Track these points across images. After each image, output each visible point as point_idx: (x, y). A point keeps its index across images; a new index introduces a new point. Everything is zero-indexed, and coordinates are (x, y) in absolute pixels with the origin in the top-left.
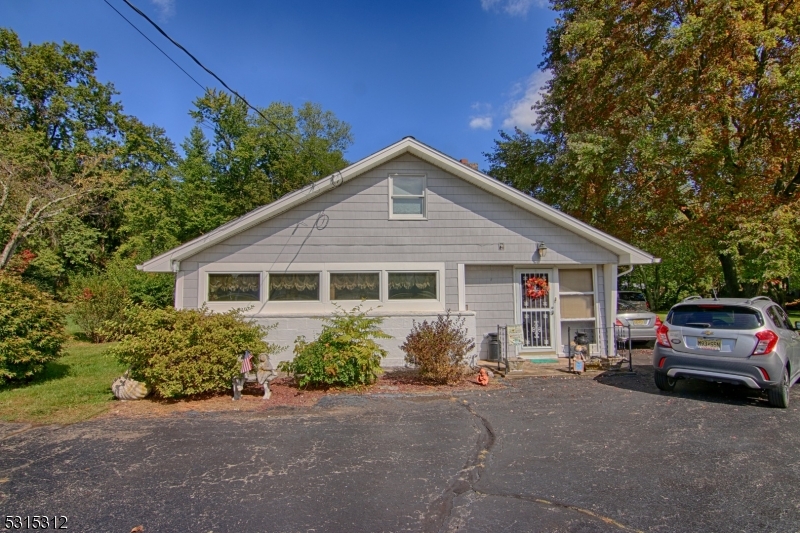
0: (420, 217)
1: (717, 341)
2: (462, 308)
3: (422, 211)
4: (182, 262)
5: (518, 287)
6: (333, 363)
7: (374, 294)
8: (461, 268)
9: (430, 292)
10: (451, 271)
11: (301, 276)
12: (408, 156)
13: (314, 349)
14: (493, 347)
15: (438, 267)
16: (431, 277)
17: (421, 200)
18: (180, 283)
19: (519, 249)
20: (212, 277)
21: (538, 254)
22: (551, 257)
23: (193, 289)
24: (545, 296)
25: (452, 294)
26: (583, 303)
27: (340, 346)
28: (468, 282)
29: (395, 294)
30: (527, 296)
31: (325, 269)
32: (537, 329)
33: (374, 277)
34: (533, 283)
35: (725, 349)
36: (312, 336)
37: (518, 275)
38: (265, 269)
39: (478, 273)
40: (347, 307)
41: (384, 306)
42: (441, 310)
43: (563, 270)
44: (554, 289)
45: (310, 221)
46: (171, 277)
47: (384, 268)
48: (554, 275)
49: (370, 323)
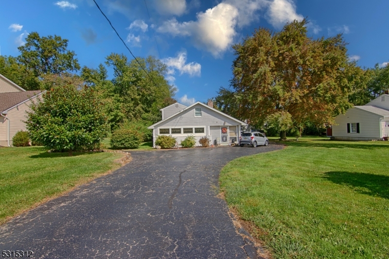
0: (200, 116)
1: (246, 138)
2: (209, 135)
3: (201, 115)
4: (155, 126)
5: (221, 130)
6: (188, 143)
7: (192, 132)
8: (209, 127)
9: (203, 131)
10: (207, 128)
11: (177, 129)
12: (198, 104)
13: (184, 141)
14: (215, 142)
15: (204, 127)
16: (203, 129)
17: (201, 113)
18: (154, 131)
19: (221, 123)
20: (160, 129)
21: (224, 124)
22: (227, 124)
23: (157, 131)
24: (226, 132)
25: (207, 132)
26: (234, 133)
27: (189, 141)
28: (210, 129)
29: (196, 132)
30: (222, 132)
31: (182, 128)
32: (224, 139)
33: (192, 129)
34: (224, 129)
35: (247, 139)
36: (183, 140)
37: (221, 128)
38: (170, 128)
39: (212, 127)
40: (187, 135)
41: (194, 134)
42: (205, 135)
43: (230, 127)
44: (228, 130)
45: (179, 118)
46: (152, 130)
47: (194, 127)
48: (228, 127)
49: (193, 137)
